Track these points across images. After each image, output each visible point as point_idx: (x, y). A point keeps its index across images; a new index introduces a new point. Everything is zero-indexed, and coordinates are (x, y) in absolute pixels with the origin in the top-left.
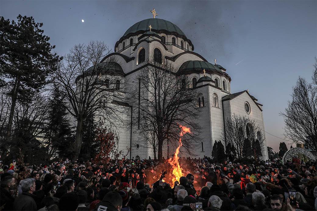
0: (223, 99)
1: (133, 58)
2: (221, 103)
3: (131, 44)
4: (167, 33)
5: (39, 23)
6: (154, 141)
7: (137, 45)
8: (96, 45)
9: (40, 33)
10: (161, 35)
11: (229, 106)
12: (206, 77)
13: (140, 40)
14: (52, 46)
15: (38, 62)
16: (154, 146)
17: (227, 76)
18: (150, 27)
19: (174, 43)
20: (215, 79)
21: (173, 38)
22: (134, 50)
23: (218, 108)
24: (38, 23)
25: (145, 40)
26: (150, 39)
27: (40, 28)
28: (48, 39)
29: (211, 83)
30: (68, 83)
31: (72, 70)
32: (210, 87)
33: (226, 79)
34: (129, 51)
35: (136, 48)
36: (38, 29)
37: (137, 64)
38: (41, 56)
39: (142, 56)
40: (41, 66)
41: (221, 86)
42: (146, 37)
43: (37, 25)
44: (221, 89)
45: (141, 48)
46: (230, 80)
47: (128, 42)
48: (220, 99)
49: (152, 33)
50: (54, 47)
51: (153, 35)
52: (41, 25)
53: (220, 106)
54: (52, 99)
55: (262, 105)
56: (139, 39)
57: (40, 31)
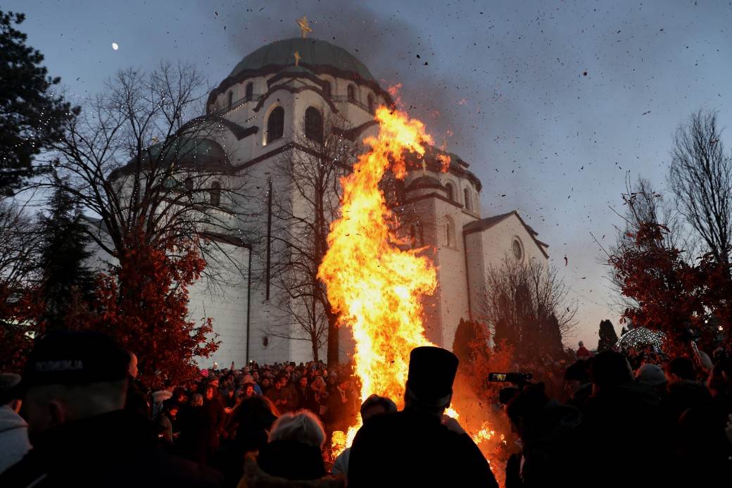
0: (467, 229)
1: (254, 130)
2: (461, 239)
3: (249, 96)
4: (337, 73)
5: (13, 13)
6: (315, 324)
7: (262, 100)
8: (176, 69)
9: (16, 41)
10: (323, 77)
11: (479, 244)
12: (426, 178)
13: (271, 86)
14: (53, 79)
15: (11, 116)
16: (313, 334)
17: (472, 178)
18: (297, 56)
19: (352, 98)
20: (446, 182)
21: (350, 87)
22: (256, 110)
23: (455, 249)
24: (11, 14)
25: (283, 87)
26: (297, 84)
27: (18, 25)
28: (39, 58)
29: (440, 192)
30: (98, 169)
31: (109, 134)
32: (437, 201)
33: (470, 185)
34: (243, 114)
35: (261, 105)
36: (12, 30)
37: (264, 144)
38: (20, 100)
39: (277, 124)
40: (20, 127)
41: (461, 199)
42: (286, 80)
43: (7, 17)
44: (460, 206)
45: (274, 105)
46: (479, 187)
47: (239, 91)
48: (459, 229)
49: (301, 70)
50: (57, 81)
51: (304, 75)
52: (21, 18)
53: (460, 245)
54: (47, 214)
55: (547, 246)
56: (269, 82)
57: (17, 35)
